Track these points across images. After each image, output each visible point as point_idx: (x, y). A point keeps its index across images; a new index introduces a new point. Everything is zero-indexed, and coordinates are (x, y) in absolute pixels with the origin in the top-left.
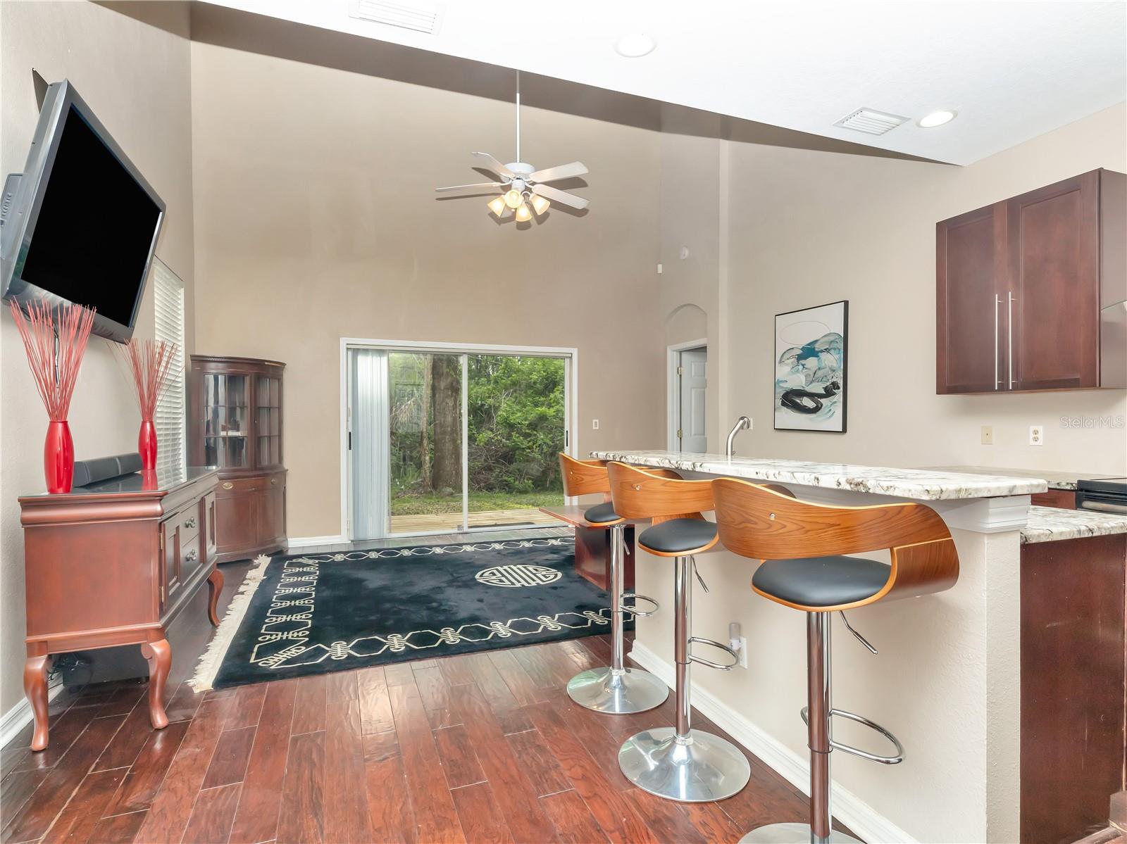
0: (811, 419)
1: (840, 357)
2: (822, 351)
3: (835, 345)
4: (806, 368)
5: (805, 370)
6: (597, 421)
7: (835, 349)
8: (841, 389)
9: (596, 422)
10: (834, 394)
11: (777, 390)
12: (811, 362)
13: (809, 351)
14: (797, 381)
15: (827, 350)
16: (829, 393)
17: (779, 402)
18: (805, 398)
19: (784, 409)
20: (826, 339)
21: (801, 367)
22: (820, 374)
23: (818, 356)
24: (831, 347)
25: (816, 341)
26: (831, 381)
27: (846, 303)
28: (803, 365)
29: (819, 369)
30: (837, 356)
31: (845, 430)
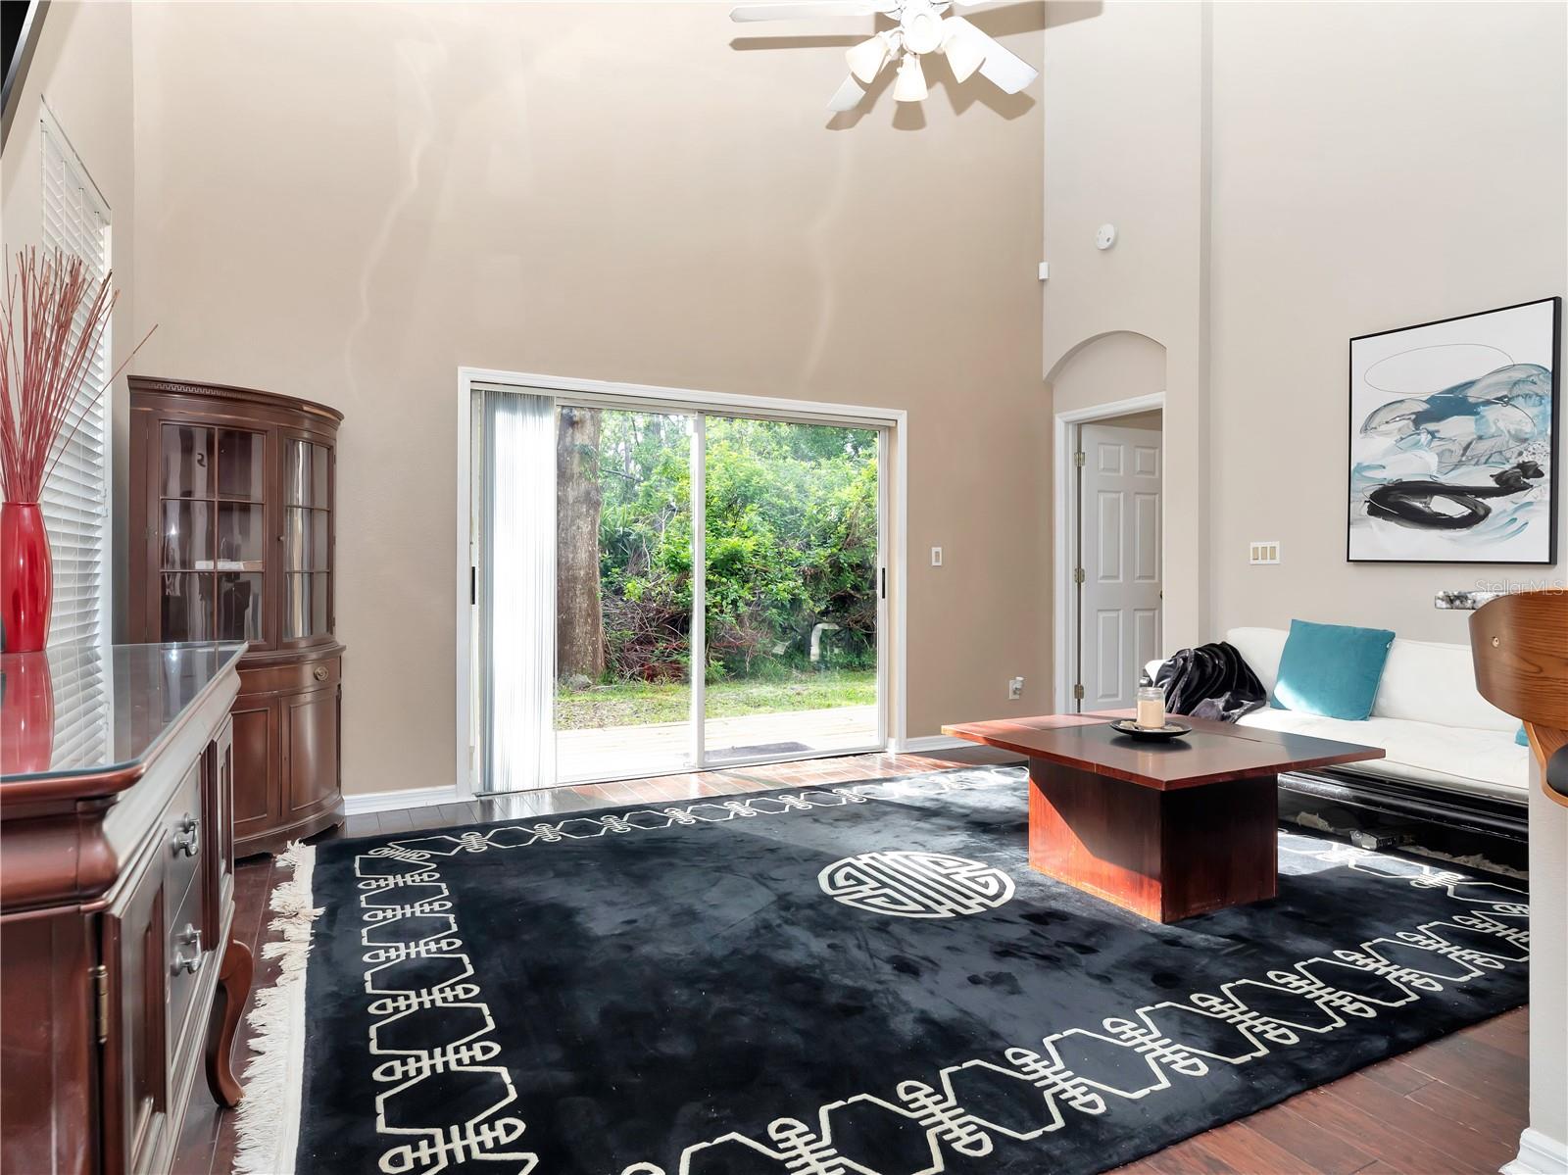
0: (1453, 540)
1: (1544, 413)
2: (1488, 403)
3: (1527, 388)
4: (1441, 439)
5: (1436, 443)
6: (939, 549)
7: (1527, 396)
8: (1547, 476)
9: (937, 553)
10: (1526, 487)
11: (1356, 485)
12: (1457, 428)
13: (1452, 403)
14: (1418, 463)
15: (1504, 400)
16: (1507, 485)
17: (1361, 508)
18: (1436, 497)
19: (1377, 522)
20: (1503, 377)
21: (1424, 438)
22: (1481, 448)
23: (1477, 413)
24: (1515, 393)
25: (1471, 384)
26: (1514, 462)
27: (1557, 302)
28: (1432, 434)
29: (1480, 438)
30: (1533, 411)
31: (1553, 560)
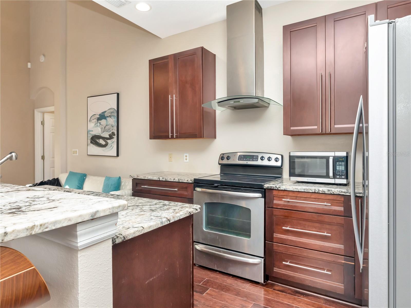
0: (103, 150)
1: (115, 120)
2: (108, 117)
3: (113, 114)
4: (101, 125)
5: (101, 126)
7: (113, 116)
8: (116, 136)
10: (113, 138)
11: (89, 135)
12: (103, 122)
13: (102, 117)
14: (97, 131)
15: (110, 116)
16: (111, 137)
17: (89, 141)
18: (101, 139)
19: (92, 145)
20: (110, 111)
21: (99, 124)
22: (107, 127)
23: (106, 119)
24: (112, 115)
25: (105, 112)
26: (112, 131)
27: (118, 94)
28: (100, 123)
29: (107, 125)
30: (114, 120)
31: (118, 155)
